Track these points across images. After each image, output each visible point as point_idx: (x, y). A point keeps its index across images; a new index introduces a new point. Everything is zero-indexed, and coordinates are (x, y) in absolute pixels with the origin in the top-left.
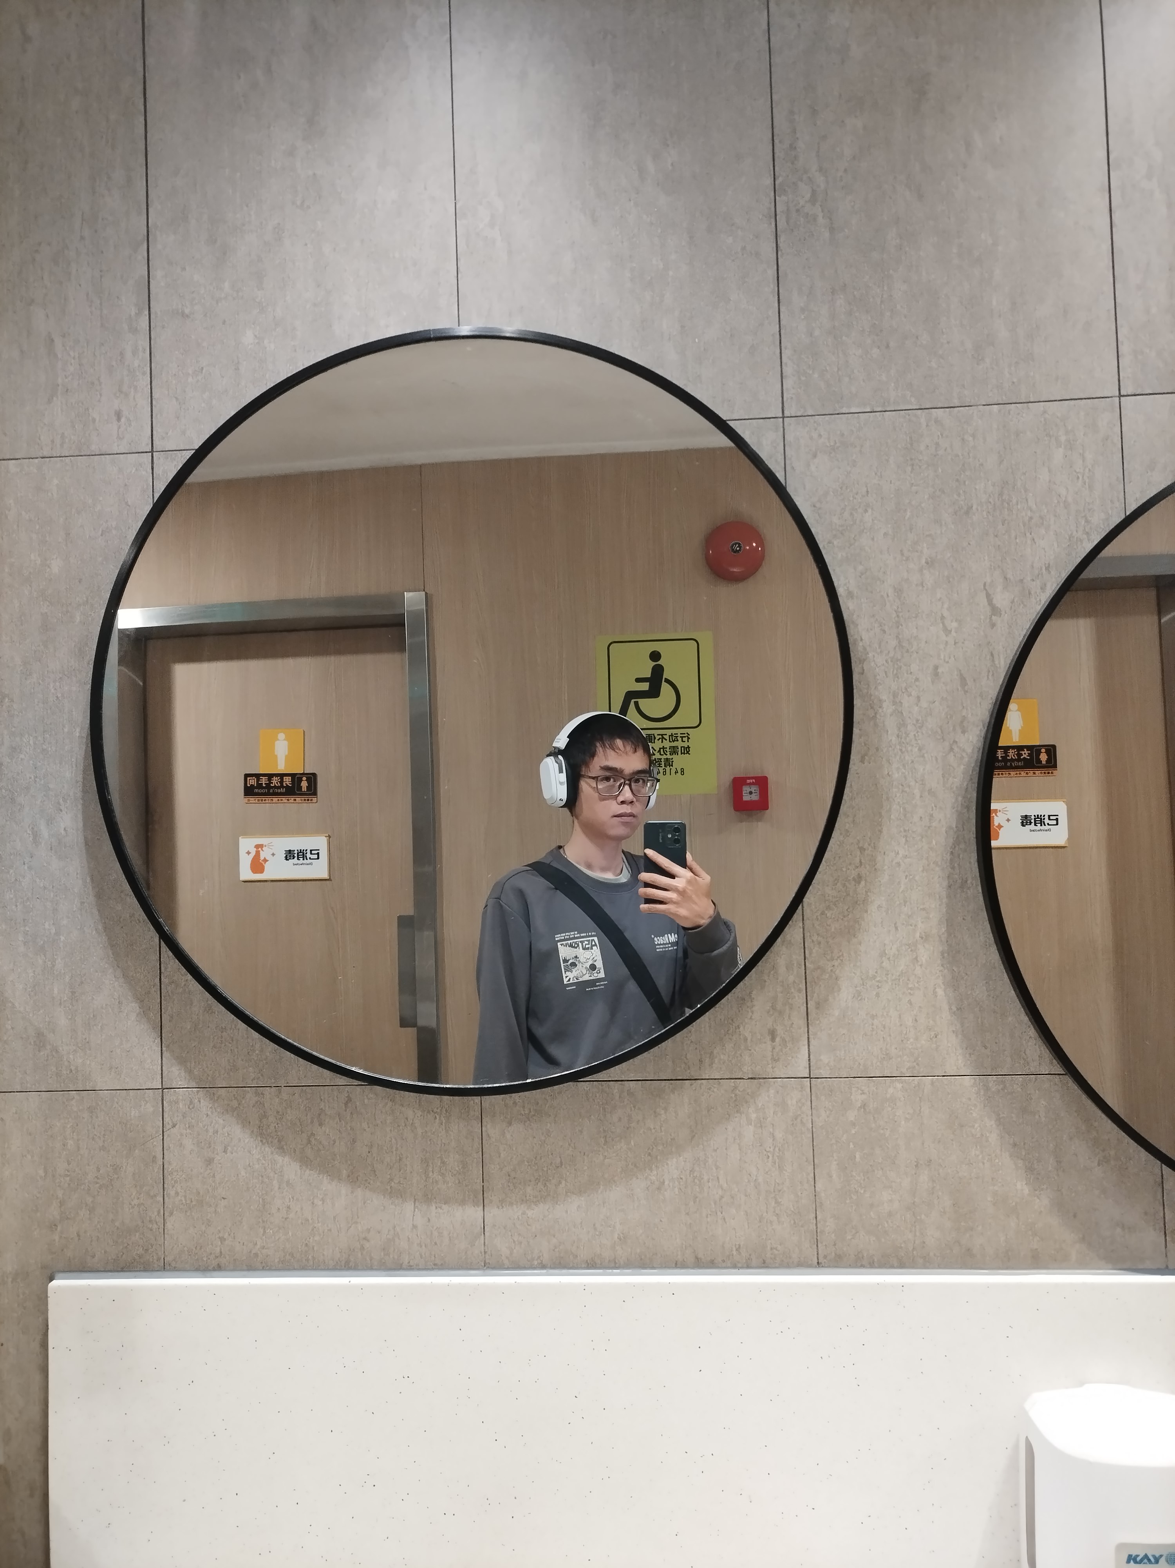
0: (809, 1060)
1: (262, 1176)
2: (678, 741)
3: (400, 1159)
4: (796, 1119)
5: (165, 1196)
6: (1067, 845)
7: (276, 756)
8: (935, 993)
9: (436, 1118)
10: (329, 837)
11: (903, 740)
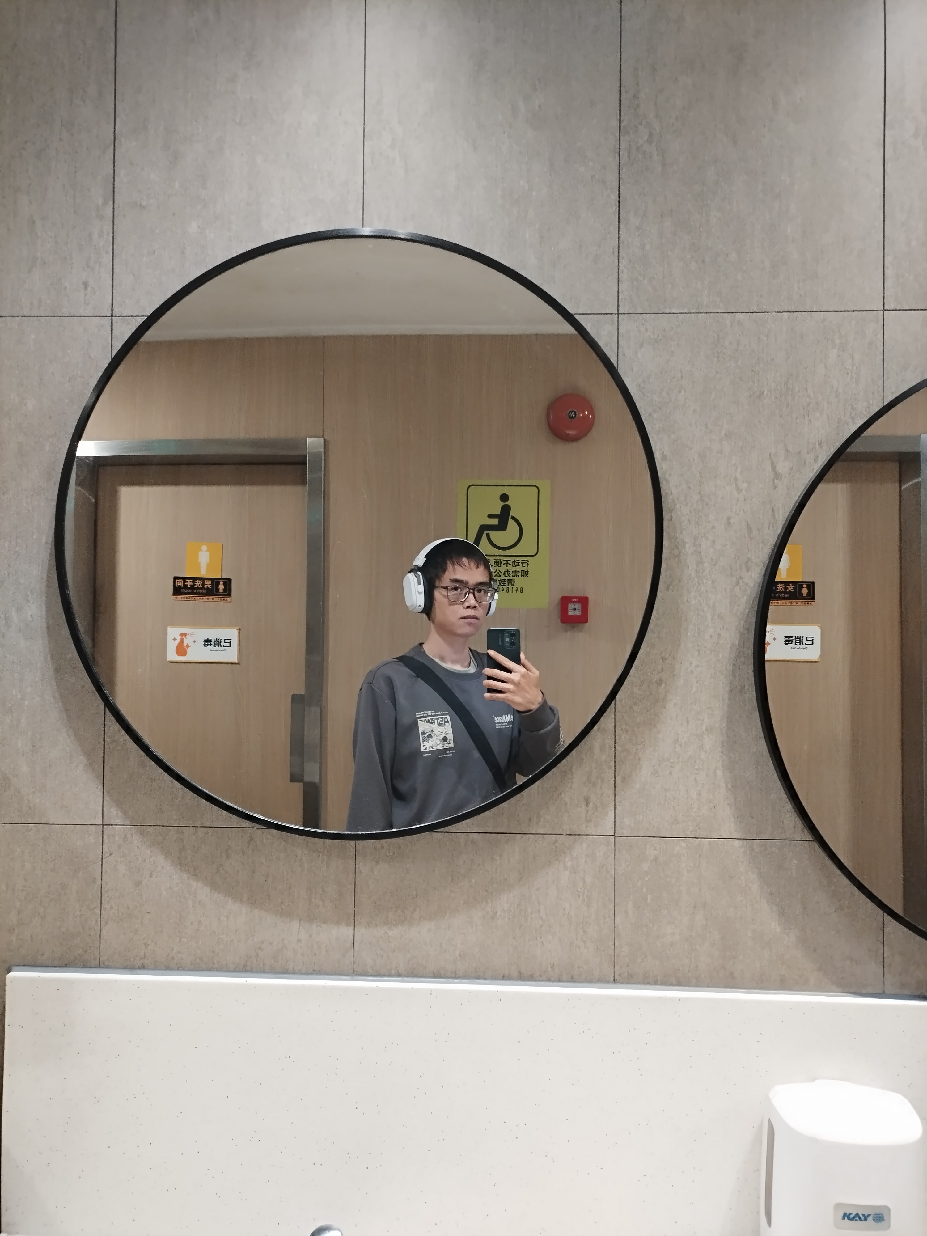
0: (615, 822)
1: (180, 897)
2: (519, 566)
3: (290, 888)
4: (602, 867)
5: (102, 909)
6: (819, 660)
7: (200, 564)
8: (715, 773)
9: (319, 856)
10: (240, 629)
11: (700, 574)
